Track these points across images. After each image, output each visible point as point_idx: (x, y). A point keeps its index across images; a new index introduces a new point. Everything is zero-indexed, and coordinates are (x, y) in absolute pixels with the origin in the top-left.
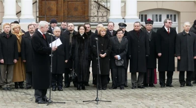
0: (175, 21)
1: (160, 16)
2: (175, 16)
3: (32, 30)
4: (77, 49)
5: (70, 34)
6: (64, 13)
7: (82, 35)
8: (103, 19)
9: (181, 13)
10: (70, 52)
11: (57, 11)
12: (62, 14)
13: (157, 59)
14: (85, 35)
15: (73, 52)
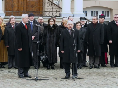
0: (108, 16)
1: (97, 12)
2: (108, 12)
3: (13, 22)
7: (51, 26)
8: (56, 14)
9: (114, 10)
11: (18, 8)
13: (108, 46)
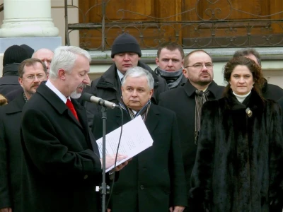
4: (224, 160)
5: (194, 95)
6: (184, 8)
10: (194, 172)
12: (178, 13)
14: (253, 99)
15: (206, 173)
